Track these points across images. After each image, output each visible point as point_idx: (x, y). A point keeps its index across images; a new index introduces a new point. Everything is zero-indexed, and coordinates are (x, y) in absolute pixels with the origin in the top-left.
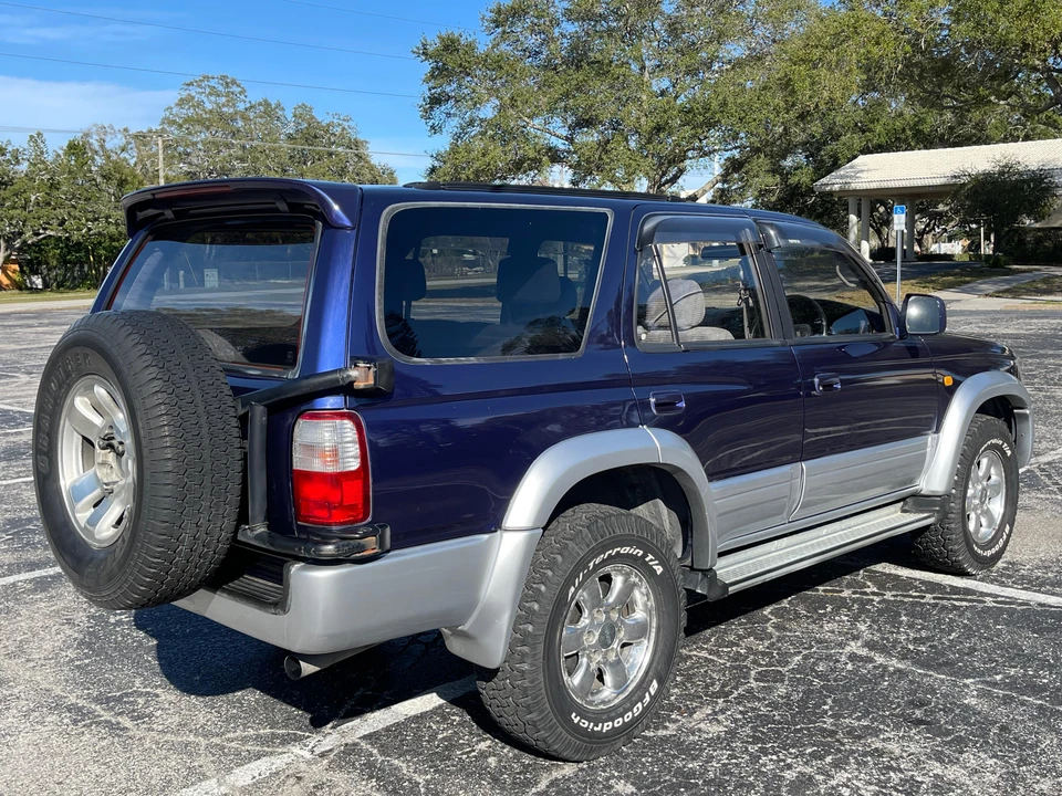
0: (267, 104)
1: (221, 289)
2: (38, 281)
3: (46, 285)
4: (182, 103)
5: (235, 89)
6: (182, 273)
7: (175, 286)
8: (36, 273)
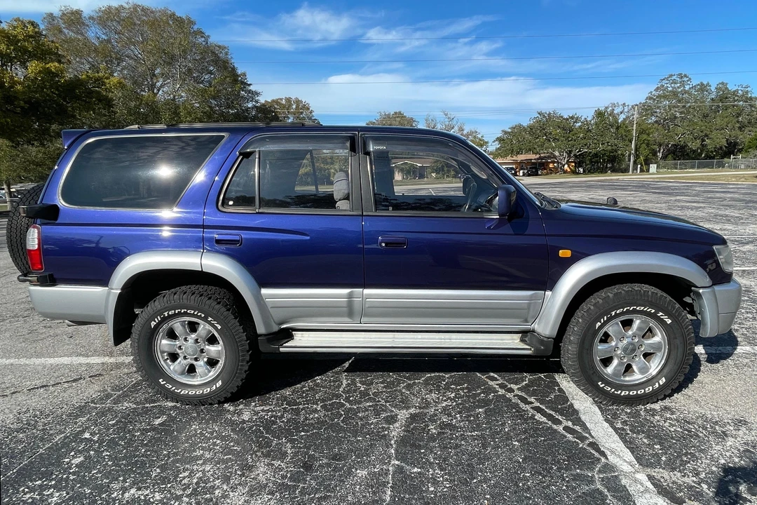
0: (702, 84)
1: (658, 173)
2: (581, 170)
3: (584, 171)
4: (657, 89)
5: (685, 79)
6: (639, 166)
7: (635, 171)
8: (581, 167)
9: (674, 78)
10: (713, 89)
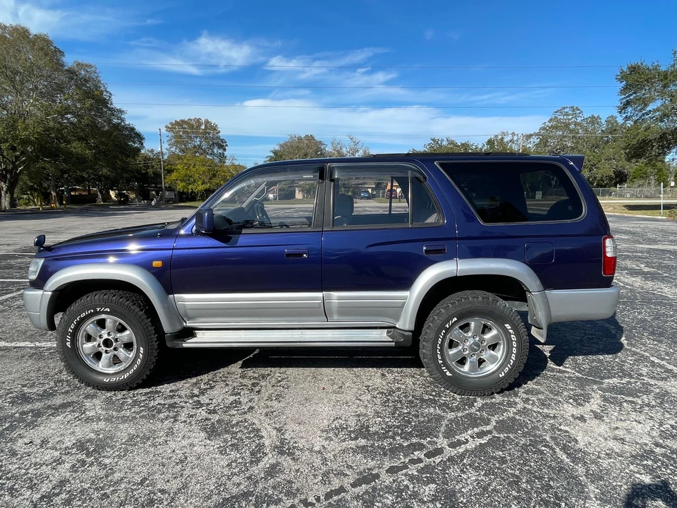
9: (566, 110)
10: (603, 121)
